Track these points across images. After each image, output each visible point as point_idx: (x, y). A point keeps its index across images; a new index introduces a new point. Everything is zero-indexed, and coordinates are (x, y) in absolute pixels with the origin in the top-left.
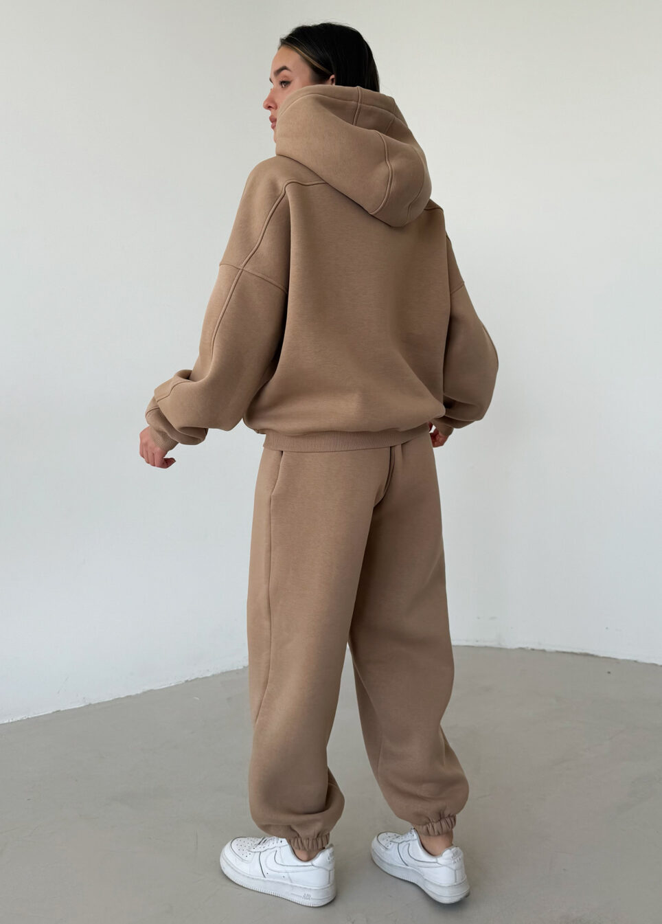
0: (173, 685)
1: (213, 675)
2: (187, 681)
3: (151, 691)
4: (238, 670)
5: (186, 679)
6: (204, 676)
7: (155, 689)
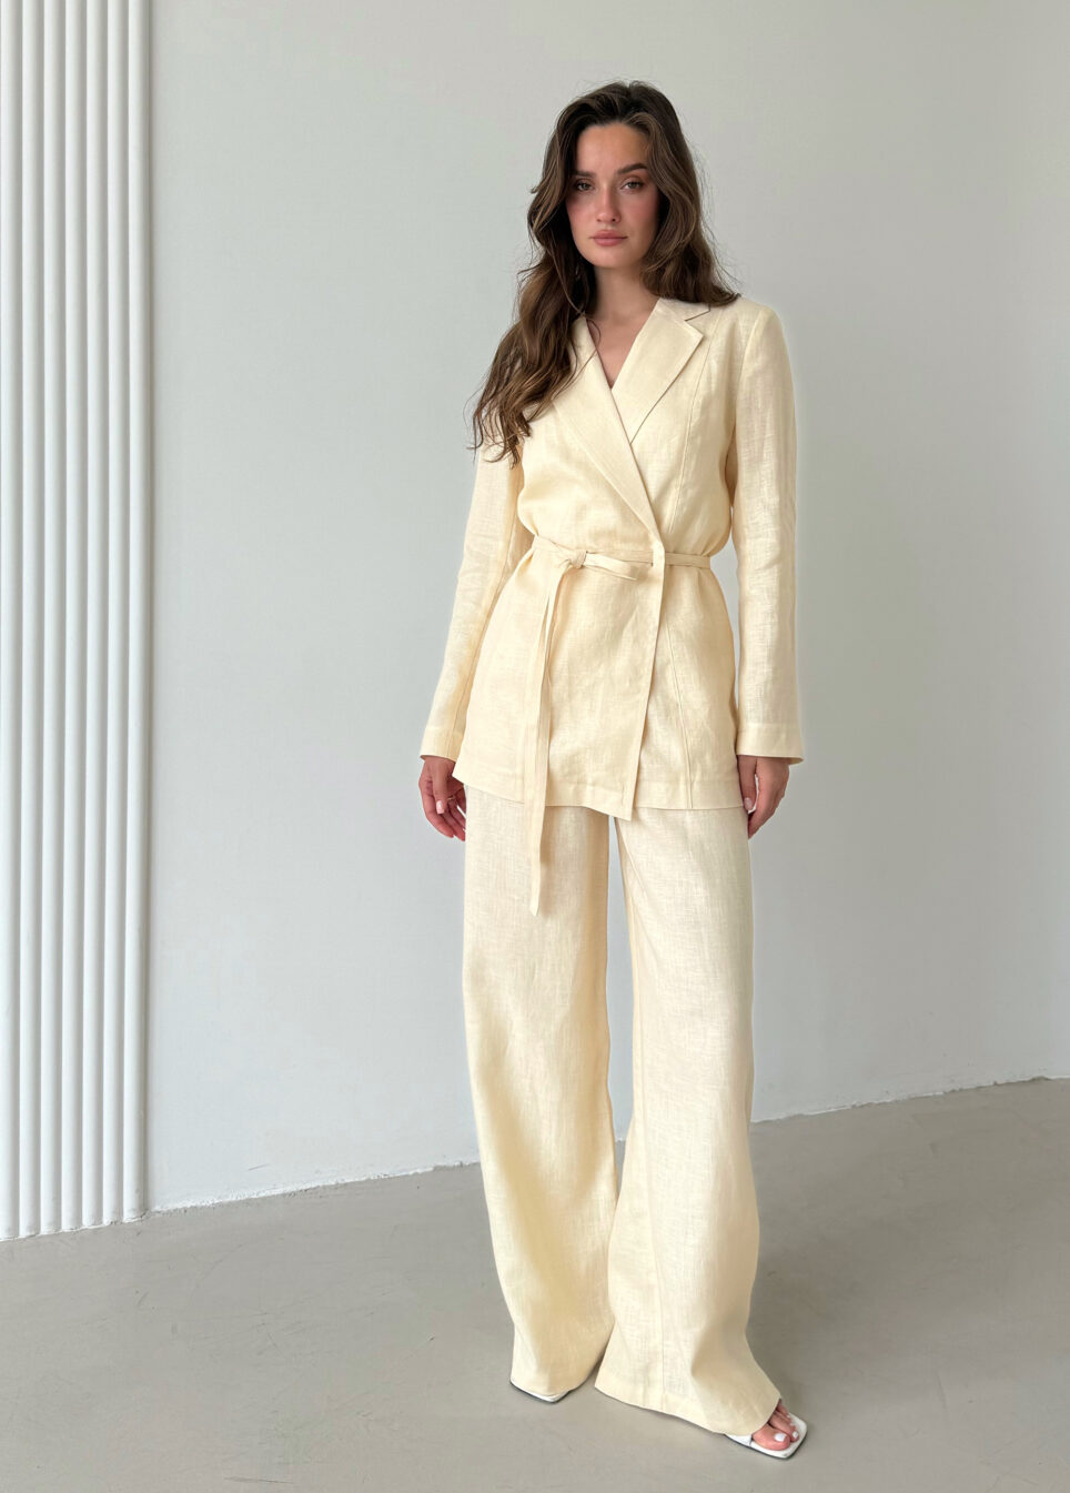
0: (832, 1110)
1: (897, 1102)
2: (854, 1106)
3: (800, 1116)
4: (935, 1096)
5: (854, 1103)
6: (881, 1101)
7: (805, 1113)
